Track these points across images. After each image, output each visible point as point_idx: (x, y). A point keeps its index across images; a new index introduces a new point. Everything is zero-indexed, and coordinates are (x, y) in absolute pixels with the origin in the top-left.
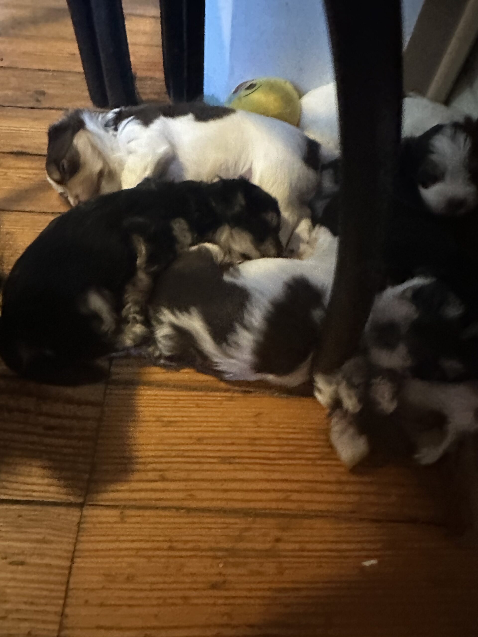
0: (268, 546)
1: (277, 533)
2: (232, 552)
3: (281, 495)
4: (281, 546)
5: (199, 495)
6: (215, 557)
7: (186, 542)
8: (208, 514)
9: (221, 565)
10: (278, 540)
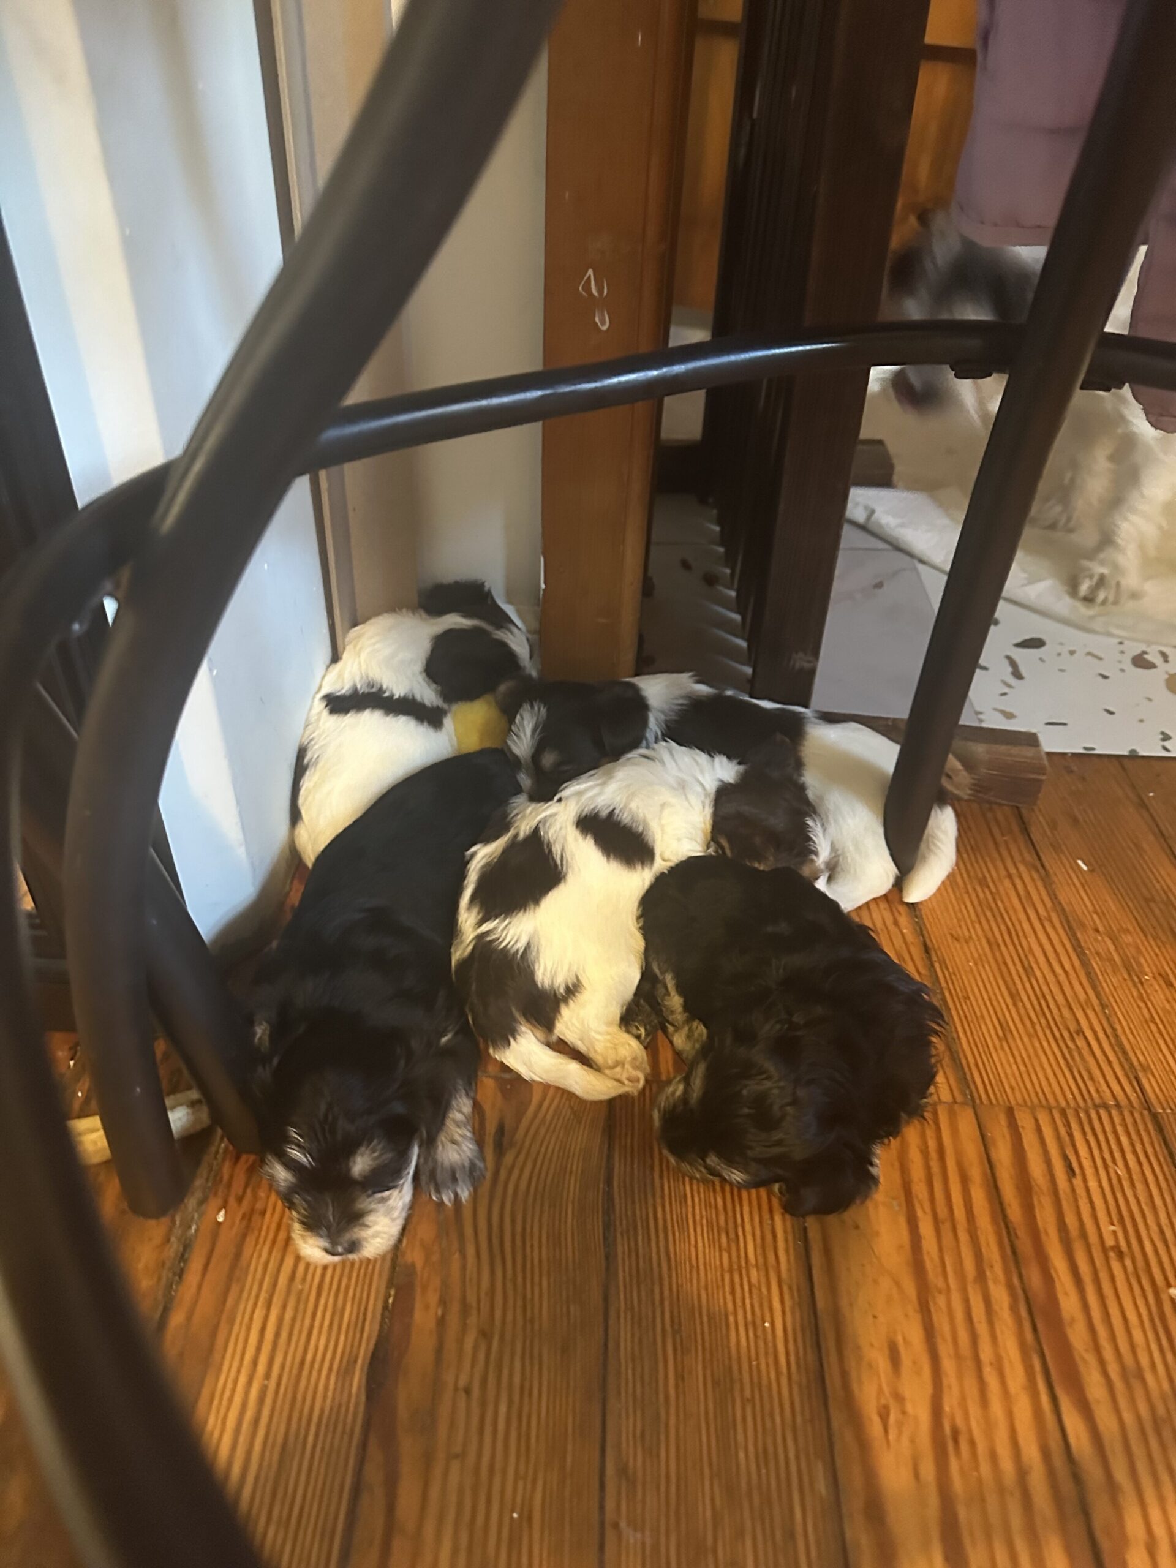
0: (1107, 939)
1: (1091, 932)
2: (1129, 969)
3: (1047, 925)
4: (1101, 929)
5: (1082, 996)
6: (1142, 984)
7: (1139, 1008)
8: (1100, 989)
9: (1147, 977)
10: (1097, 931)
